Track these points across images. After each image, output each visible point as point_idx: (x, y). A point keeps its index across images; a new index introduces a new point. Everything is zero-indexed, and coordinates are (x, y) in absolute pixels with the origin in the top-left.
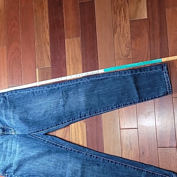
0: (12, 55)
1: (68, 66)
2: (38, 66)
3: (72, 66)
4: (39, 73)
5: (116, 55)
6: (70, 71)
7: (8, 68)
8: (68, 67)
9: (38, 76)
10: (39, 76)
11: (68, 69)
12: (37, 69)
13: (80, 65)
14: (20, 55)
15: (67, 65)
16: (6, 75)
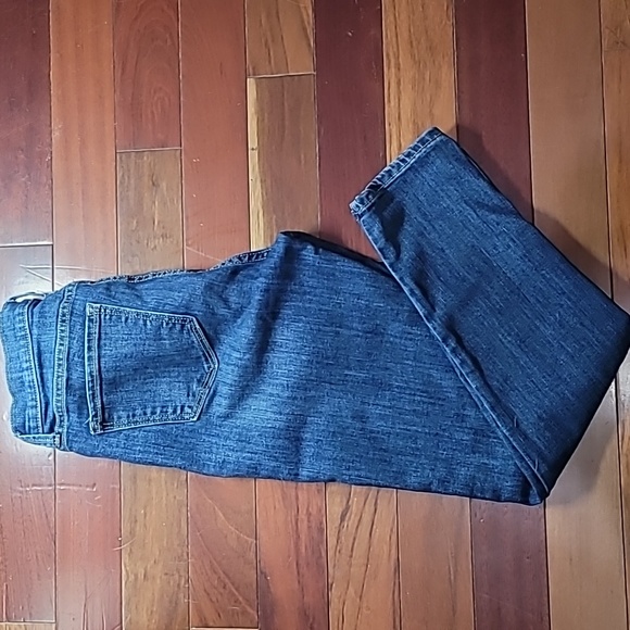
0: (136, 19)
1: (393, 70)
2: (254, 69)
3: (408, 74)
4: (259, 99)
5: (606, 32)
6: (399, 92)
7: (118, 75)
8: (390, 75)
9: (257, 112)
10: (260, 112)
11: (393, 85)
12: (251, 82)
13: (445, 69)
14: (174, 19)
15: (389, 68)
16: (109, 104)
